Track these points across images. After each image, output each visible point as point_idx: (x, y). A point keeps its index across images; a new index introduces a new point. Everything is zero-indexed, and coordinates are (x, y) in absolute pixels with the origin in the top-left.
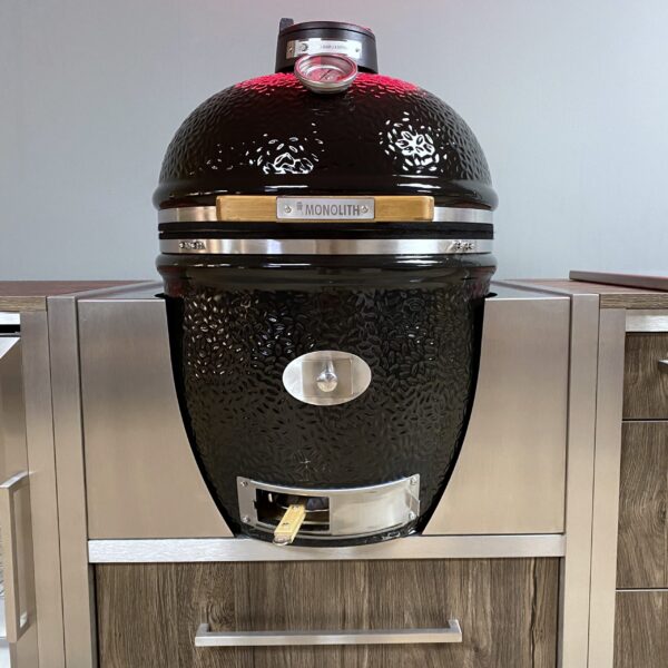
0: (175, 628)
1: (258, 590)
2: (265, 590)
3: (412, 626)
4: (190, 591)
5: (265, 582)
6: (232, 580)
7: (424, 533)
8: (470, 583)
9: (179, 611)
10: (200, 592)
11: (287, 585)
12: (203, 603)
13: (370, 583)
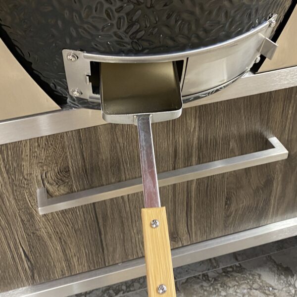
0: (11, 199)
1: (91, 151)
2: (99, 149)
3: (236, 150)
4: (20, 166)
5: (98, 142)
6: (63, 148)
7: (259, 71)
8: (291, 106)
9: (12, 184)
10: (31, 165)
11: (120, 140)
12: (37, 173)
13: (200, 123)
